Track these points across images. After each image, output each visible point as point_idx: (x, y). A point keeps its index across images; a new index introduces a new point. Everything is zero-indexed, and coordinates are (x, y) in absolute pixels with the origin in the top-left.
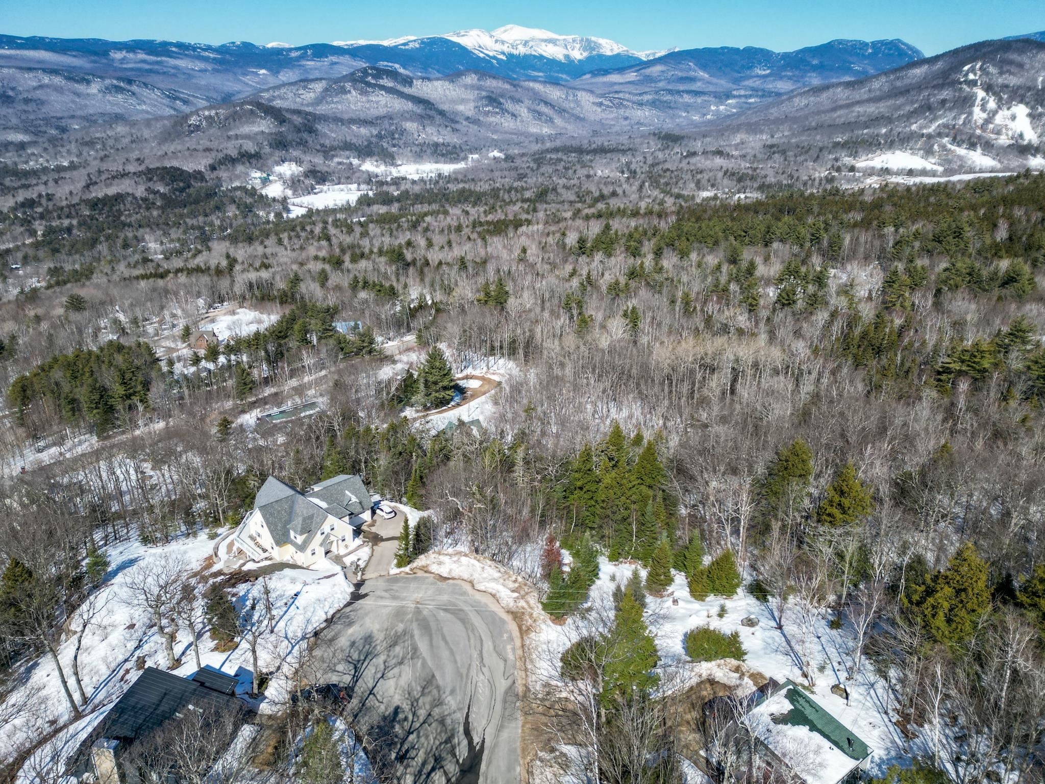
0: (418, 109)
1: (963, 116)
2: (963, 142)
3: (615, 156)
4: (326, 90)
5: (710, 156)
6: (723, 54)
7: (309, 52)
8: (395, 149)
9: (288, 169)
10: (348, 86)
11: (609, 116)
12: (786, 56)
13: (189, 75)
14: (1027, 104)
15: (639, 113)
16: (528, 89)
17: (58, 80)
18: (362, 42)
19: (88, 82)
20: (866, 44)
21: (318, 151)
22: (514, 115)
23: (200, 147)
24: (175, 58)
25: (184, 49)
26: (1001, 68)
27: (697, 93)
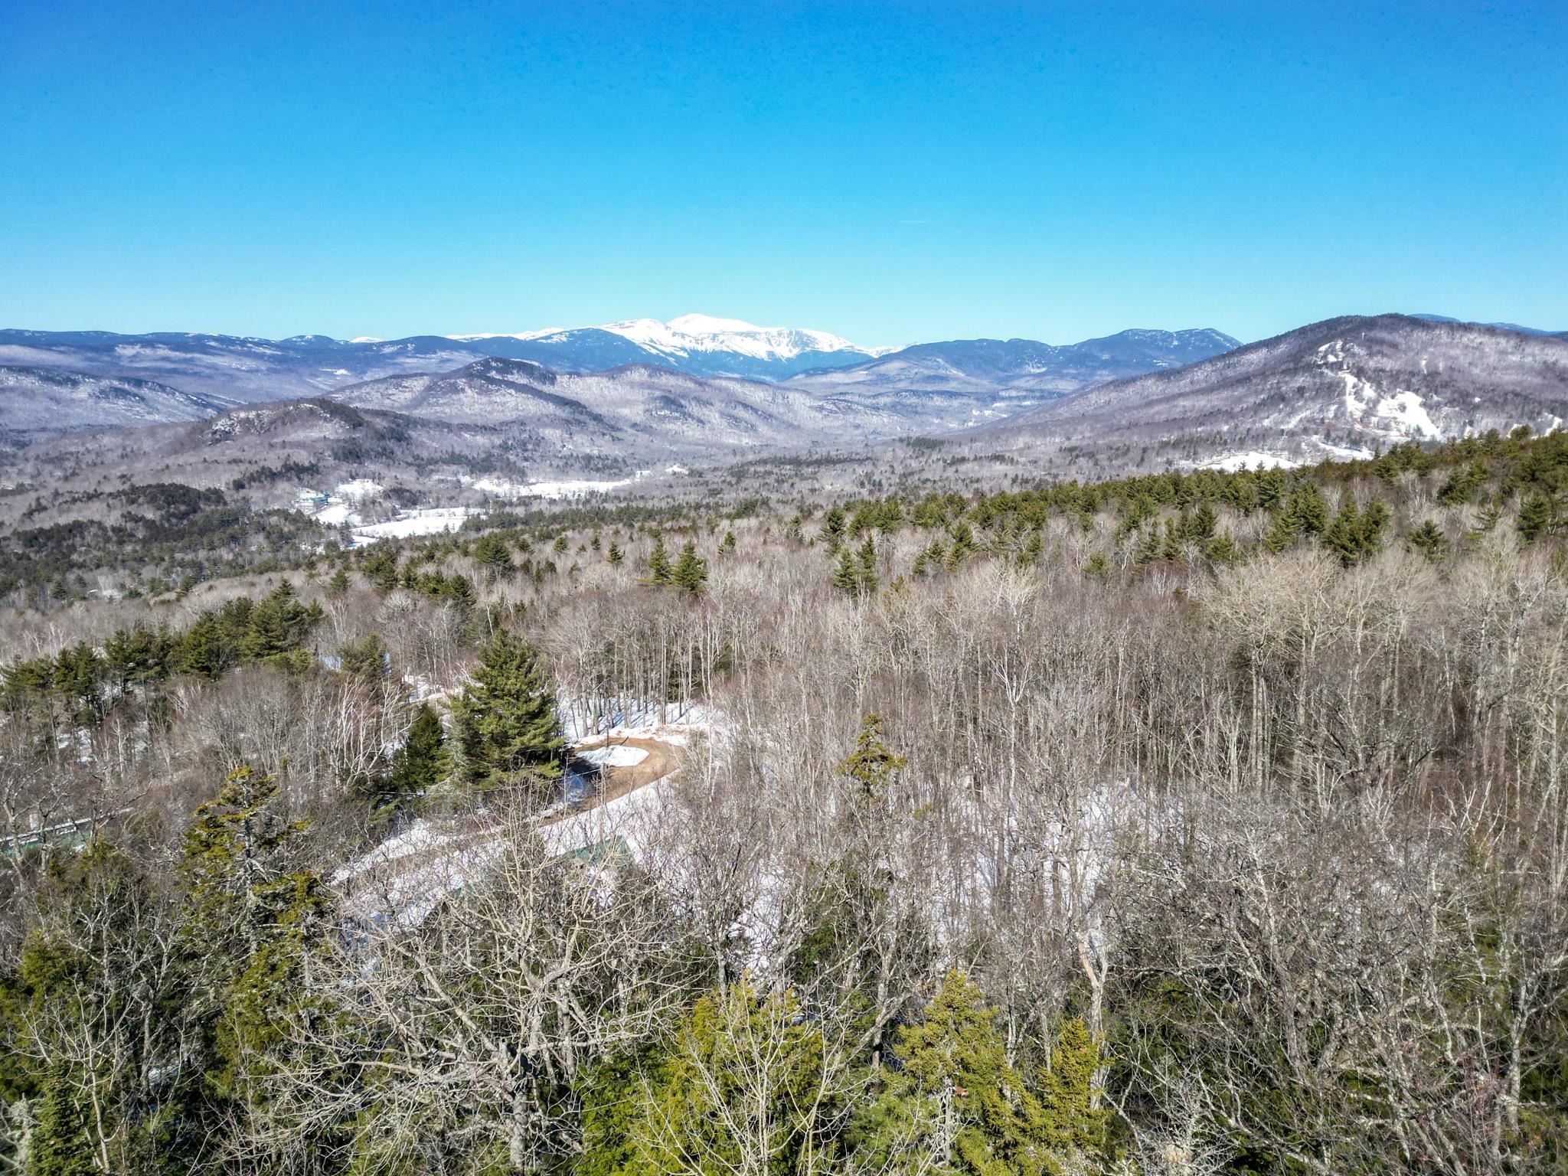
0: (564, 413)
1: (1333, 408)
2: (1341, 439)
3: (849, 467)
4: (429, 389)
5: (986, 463)
6: (981, 348)
7: (410, 347)
8: (525, 464)
9: (359, 488)
10: (461, 382)
11: (834, 423)
12: (1064, 350)
13: (231, 377)
14: (1416, 391)
15: (875, 419)
16: (720, 389)
17: (29, 382)
18: (487, 336)
19: (75, 383)
20: (1170, 335)
21: (409, 464)
22: (700, 421)
23: (225, 459)
24: (213, 354)
25: (227, 344)
26: (1369, 348)
27: (952, 395)
